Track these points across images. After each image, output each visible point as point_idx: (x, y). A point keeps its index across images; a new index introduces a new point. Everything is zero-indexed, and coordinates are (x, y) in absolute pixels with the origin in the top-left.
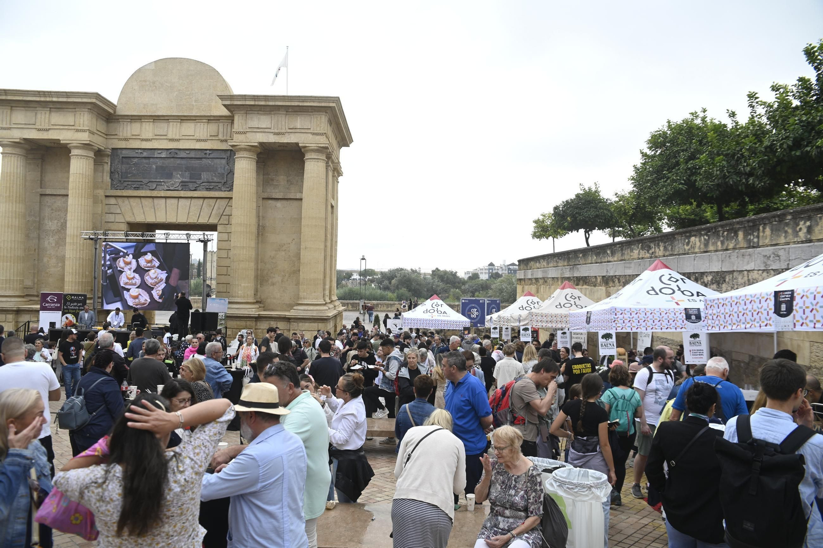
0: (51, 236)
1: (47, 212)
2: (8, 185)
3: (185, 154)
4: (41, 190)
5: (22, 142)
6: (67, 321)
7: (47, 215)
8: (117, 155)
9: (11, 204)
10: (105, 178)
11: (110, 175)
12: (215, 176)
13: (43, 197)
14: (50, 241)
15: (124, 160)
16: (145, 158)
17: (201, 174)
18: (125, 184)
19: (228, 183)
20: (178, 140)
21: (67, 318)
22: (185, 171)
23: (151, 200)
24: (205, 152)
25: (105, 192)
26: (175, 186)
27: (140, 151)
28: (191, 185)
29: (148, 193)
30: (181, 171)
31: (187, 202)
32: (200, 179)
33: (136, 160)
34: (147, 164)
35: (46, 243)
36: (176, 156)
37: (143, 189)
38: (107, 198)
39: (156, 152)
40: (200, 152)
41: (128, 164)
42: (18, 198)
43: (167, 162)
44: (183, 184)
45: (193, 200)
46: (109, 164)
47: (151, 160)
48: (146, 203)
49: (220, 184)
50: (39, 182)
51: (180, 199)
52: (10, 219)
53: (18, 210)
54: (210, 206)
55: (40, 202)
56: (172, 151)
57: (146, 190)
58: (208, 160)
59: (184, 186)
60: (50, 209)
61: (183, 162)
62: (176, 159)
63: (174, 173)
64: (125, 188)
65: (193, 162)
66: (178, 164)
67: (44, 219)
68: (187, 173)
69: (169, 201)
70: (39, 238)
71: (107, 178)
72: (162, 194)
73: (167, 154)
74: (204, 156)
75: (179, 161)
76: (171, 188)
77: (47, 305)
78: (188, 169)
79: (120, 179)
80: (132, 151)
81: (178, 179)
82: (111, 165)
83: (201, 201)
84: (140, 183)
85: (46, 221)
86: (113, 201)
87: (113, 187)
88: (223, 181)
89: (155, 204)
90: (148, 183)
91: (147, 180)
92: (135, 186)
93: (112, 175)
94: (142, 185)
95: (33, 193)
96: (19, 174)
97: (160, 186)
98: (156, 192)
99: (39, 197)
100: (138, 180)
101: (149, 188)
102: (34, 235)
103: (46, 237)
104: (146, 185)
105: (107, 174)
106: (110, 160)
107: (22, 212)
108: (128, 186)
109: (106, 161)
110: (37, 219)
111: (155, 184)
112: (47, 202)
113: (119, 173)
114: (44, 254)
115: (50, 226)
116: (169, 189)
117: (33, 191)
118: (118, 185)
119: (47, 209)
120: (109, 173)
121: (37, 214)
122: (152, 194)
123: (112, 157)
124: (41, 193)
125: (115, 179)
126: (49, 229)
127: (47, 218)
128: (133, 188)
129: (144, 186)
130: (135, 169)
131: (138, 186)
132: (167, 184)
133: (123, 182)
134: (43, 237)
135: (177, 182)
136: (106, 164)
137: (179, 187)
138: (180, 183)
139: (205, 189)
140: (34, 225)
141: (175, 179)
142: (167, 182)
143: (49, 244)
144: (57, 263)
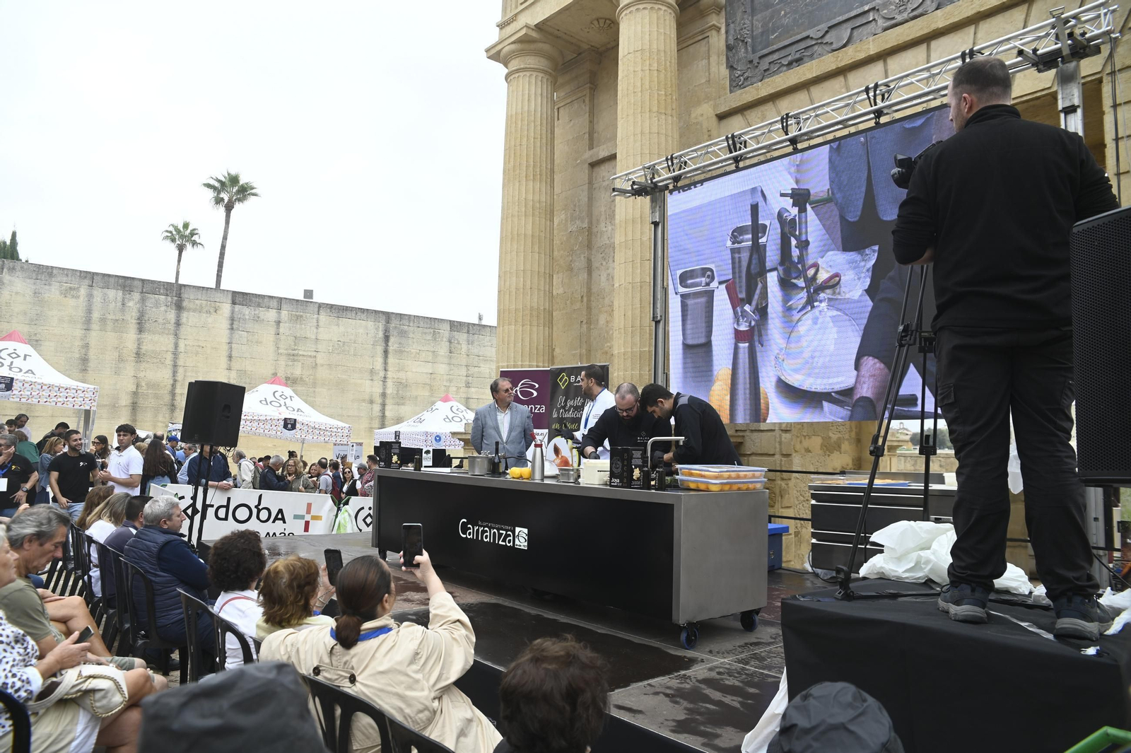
1: (602, 202)
2: (513, 143)
4: (591, 152)
5: (534, 34)
7: (603, 209)
10: (713, 69)
11: (728, 59)
13: (596, 169)
18: (765, 64)
21: (557, 451)
23: (836, 83)
25: (715, 107)
26: (910, 7)
29: (828, 62)
31: (962, 41)
35: (603, 278)
37: (811, 57)
38: (725, 122)
41: (769, 6)
42: (531, 169)
46: (723, 30)
50: (587, 136)
51: (934, 44)
52: (516, 221)
55: (590, 183)
57: (820, 56)
64: (767, 73)
67: (597, 221)
70: (589, 268)
71: (721, 70)
72: (873, 46)
76: (900, 18)
79: (751, 56)
82: (727, 32)
83: (1018, 15)
84: (803, 45)
85: (603, 225)
86: (737, 124)
90: (827, 32)
91: (824, 27)
92: (790, 58)
93: (730, 54)
94: (810, 49)
95: (578, 164)
96: (533, 113)
97: (865, 27)
98: (851, 50)
99: (587, 171)
100: (799, 37)
101: (828, 48)
102: (580, 263)
103: (602, 264)
104: (820, 41)
105: (721, 57)
106: (724, 20)
107: (540, 202)
108: (772, 65)
109: (714, 22)
110: (585, 225)
111: (846, 29)
112: (603, 177)
113: (746, 43)
114: (600, 306)
115: (610, 236)
116: (893, 22)
117: (576, 160)
118: (746, 75)
119: (603, 196)
120: (725, 53)
121: (584, 214)
122: (841, 60)
123: (728, 9)
124: (590, 161)
125: (738, 61)
126: (608, 242)
127: (603, 217)
128: (785, 68)
129: (816, 48)
130: (788, 10)
131: (798, 56)
132: (885, 11)
133: (758, 60)
134: (597, 265)
136: (715, 32)
137: (928, 2)
140: (581, 239)
142: (884, 4)
143: (608, 280)
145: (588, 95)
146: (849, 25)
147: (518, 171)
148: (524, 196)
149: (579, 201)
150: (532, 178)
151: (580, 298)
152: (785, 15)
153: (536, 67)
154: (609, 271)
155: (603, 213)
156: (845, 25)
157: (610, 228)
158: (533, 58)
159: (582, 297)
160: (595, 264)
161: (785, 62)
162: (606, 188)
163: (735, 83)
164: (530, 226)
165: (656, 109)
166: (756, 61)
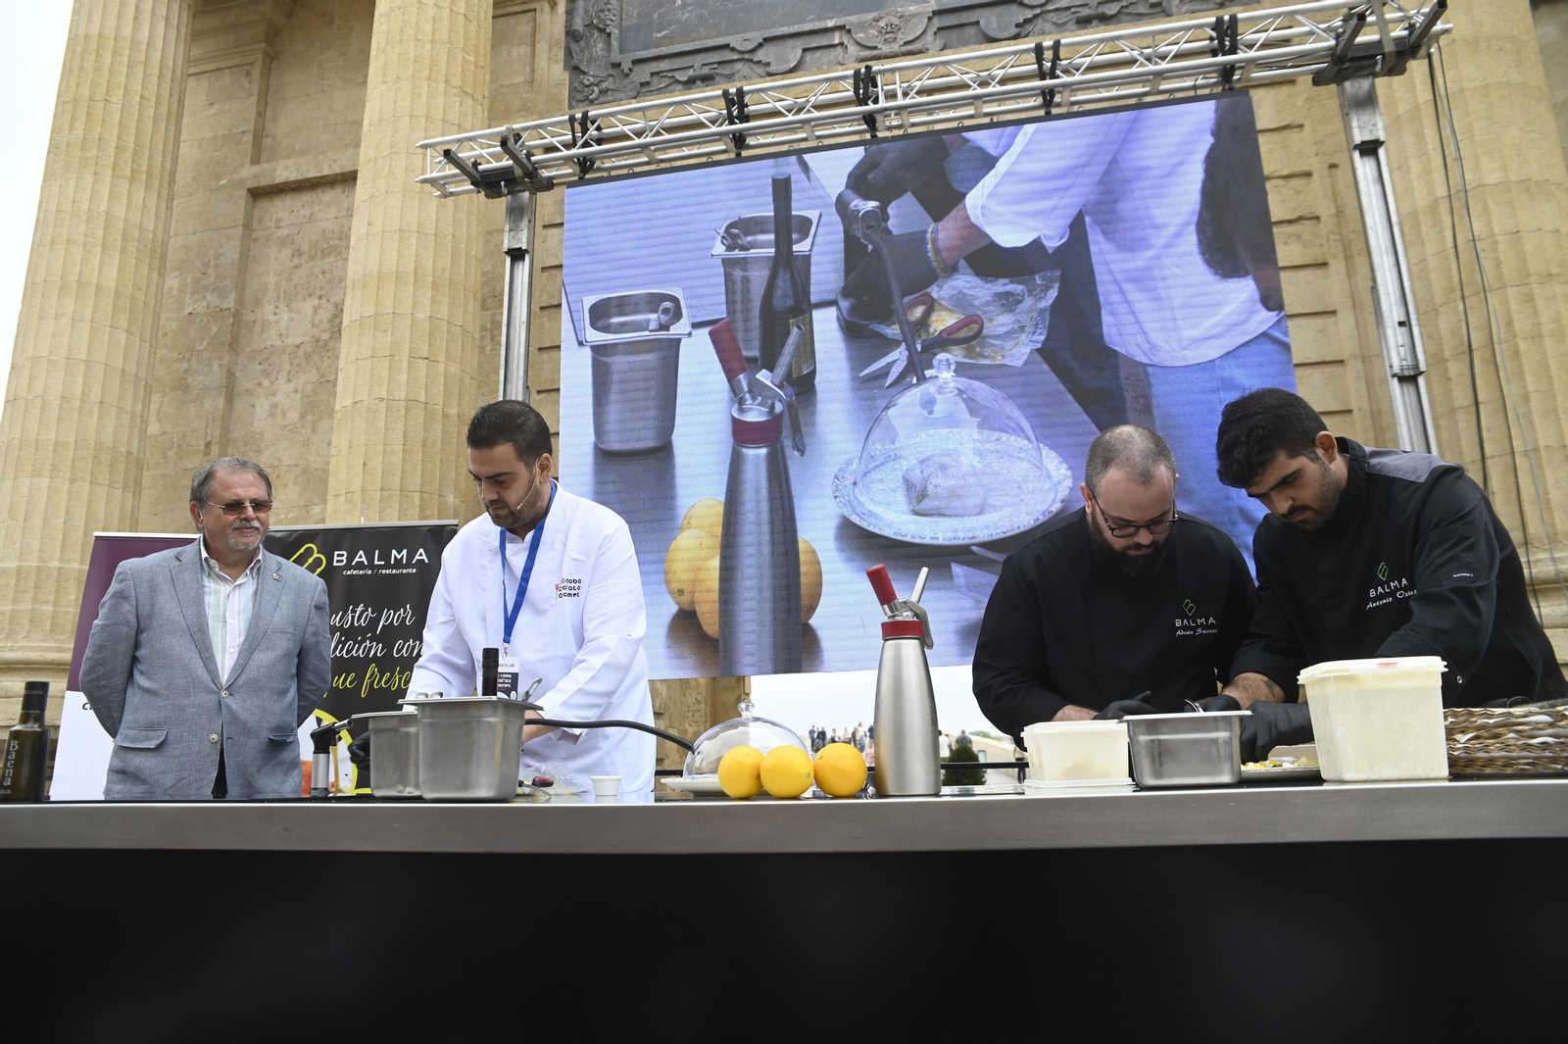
0: (282, 378)
1: (273, 266)
2: (85, 92)
4: (256, 169)
7: (272, 279)
9: (89, 180)
10: (542, 63)
11: (569, 53)
13: (264, 204)
14: (280, 398)
18: (643, 73)
26: (902, 37)
28: (992, 20)
35: (261, 410)
37: (730, 79)
42: (128, 156)
44: (952, 20)
46: (562, 7)
50: (249, 137)
52: (78, 252)
53: (120, 211)
55: (248, 226)
59: (957, 27)
60: (287, 251)
64: (643, 90)
67: (258, 301)
70: (230, 390)
71: (554, 72)
76: (886, 49)
79: (616, 57)
82: (570, 12)
84: (716, 57)
85: (267, 311)
90: (760, 45)
91: (756, 37)
92: (691, 72)
93: (574, 47)
94: (728, 66)
95: (220, 188)
96: (144, 47)
97: (825, 51)
99: (242, 203)
100: (710, 43)
101: (760, 70)
102: (211, 375)
103: (260, 384)
104: (747, 56)
105: (555, 50)
107: (141, 228)
108: (656, 79)
110: (229, 303)
111: (794, 47)
112: (278, 220)
113: (609, 35)
115: (283, 331)
116: (874, 52)
117: (218, 178)
118: (604, 85)
119: (273, 255)
120: (563, 44)
121: (228, 282)
124: (252, 184)
125: (590, 60)
126: (279, 342)
127: (271, 294)
128: (680, 87)
129: (739, 66)
130: (688, 0)
131: (706, 71)
132: (862, 35)
133: (630, 65)
134: (249, 385)
135: (913, 16)
136: (547, 7)
137: (929, 37)
138: (930, 19)
139: (1074, 27)
140: (214, 329)
141: (903, 6)
142: (862, 26)
143: (272, 415)
144: (302, 503)
145: (259, 65)
146: (800, 43)
147: (93, 153)
148: (104, 206)
149: (217, 256)
150: (128, 173)
151: (202, 447)
152: (684, 6)
154: (275, 400)
155: (271, 287)
156: (791, 42)
157: (286, 317)
159: (208, 445)
160: (243, 384)
161: (683, 77)
162: (283, 242)
163: (579, 97)
164: (112, 272)
165: (456, 81)
166: (626, 66)
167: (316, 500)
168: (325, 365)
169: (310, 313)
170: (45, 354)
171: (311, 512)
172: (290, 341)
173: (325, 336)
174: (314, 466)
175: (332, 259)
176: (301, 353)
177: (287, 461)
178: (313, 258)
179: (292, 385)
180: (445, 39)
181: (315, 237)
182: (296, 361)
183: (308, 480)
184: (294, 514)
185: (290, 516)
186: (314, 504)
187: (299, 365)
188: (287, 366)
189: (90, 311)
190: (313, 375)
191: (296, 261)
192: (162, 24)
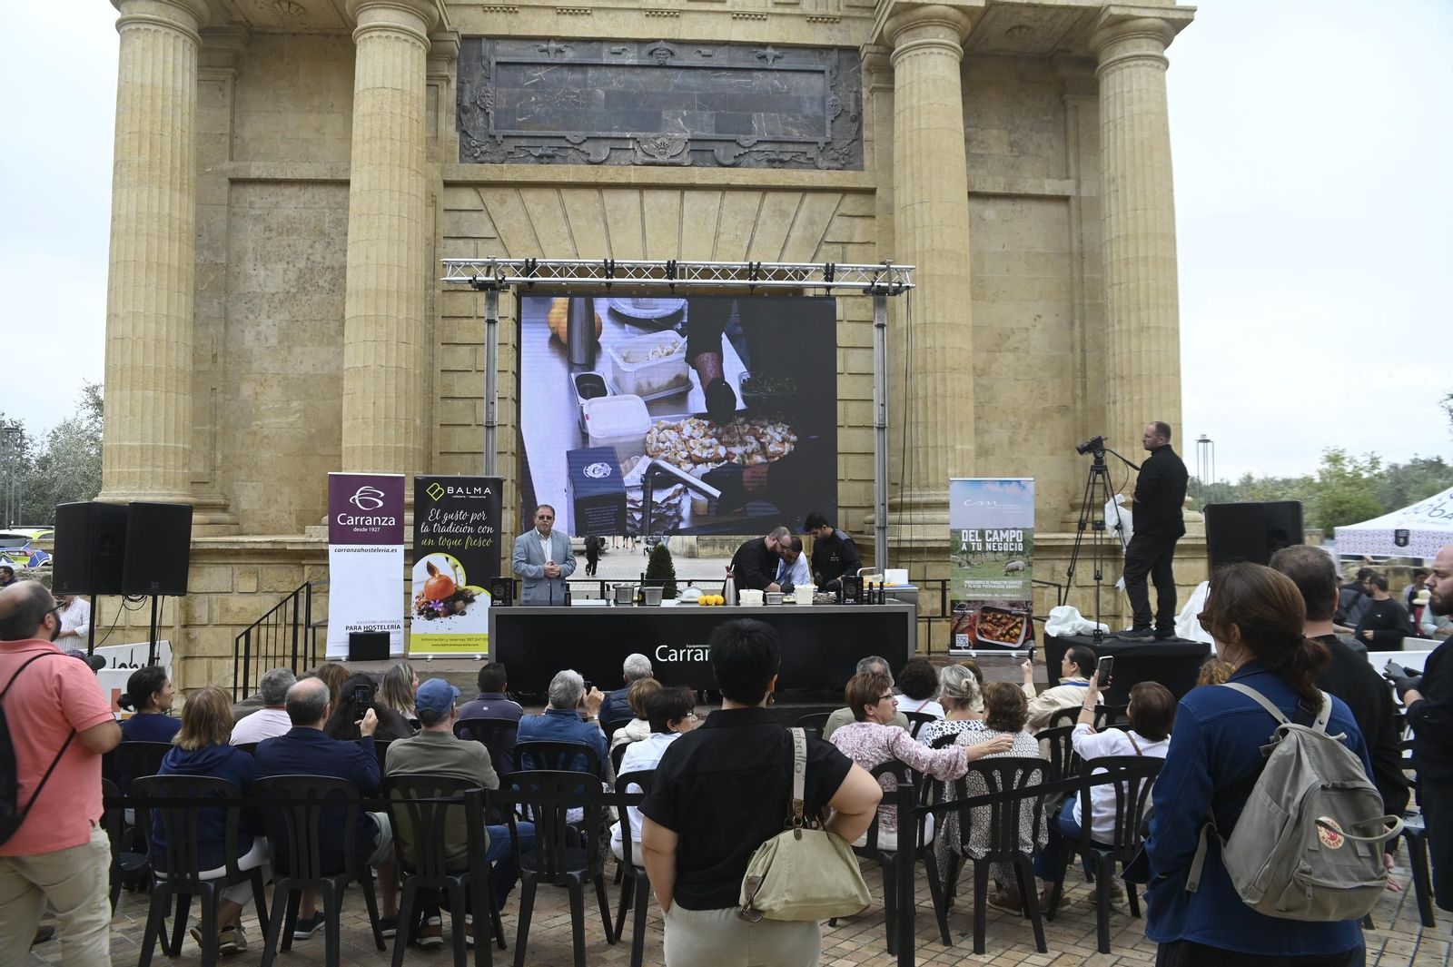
0: (263, 315)
1: (250, 236)
2: (147, 128)
3: (698, 56)
4: (233, 165)
6: (434, 581)
7: (250, 245)
8: (481, 58)
10: (442, 126)
11: (459, 120)
12: (795, 126)
13: (239, 189)
14: (262, 328)
15: (503, 72)
16: (571, 66)
17: (749, 119)
18: (509, 145)
19: (837, 145)
20: (674, 14)
21: (431, 569)
22: (701, 108)
23: (592, 195)
24: (762, 52)
25: (443, 171)
26: (670, 153)
27: (553, 45)
28: (721, 151)
29: (588, 174)
30: (687, 108)
31: (711, 201)
32: (749, 131)
33: (540, 74)
34: (577, 84)
35: (249, 335)
36: (669, 62)
37: (565, 160)
38: (451, 191)
39: (606, 49)
40: (741, 53)
41: (515, 85)
43: (641, 78)
44: (698, 146)
45: (730, 196)
46: (454, 85)
47: (591, 72)
48: (577, 206)
49: (814, 147)
50: (226, 139)
51: (687, 194)
53: (176, 213)
54: (784, 214)
55: (229, 206)
56: (658, 45)
57: (574, 162)
58: (771, 76)
59: (701, 151)
60: (260, 227)
61: (692, 80)
62: (669, 72)
63: (666, 115)
64: (509, 157)
65: (725, 79)
66: (677, 87)
67: (240, 259)
68: (706, 114)
69: (650, 197)
70: (226, 320)
71: (449, 130)
72: (634, 175)
73: (640, 57)
74: (758, 64)
75: (679, 78)
76: (660, 159)
77: (351, 521)
78: (707, 102)
79: (492, 131)
80: (528, 44)
81: (678, 131)
82: (460, 90)
83: (755, 198)
84: (556, 143)
85: (249, 266)
86: (467, 199)
87: (467, 154)
88: (821, 140)
89: (608, 208)
90: (585, 141)
91: (582, 134)
92: (540, 151)
93: (463, 116)
94: (565, 150)
95: (206, 174)
96: (180, 93)
97: (624, 152)
98: (612, 170)
99: (225, 187)
100: (553, 133)
101: (584, 157)
102: (212, 309)
103: (247, 317)
104: (576, 147)
105: (449, 115)
106: (455, 74)
107: (187, 223)
108: (518, 151)
109: (446, 73)
110: (221, 259)
111: (605, 146)
112: (251, 203)
113: (488, 114)
114: (242, 372)
115: (262, 282)
116: (653, 160)
117: (204, 166)
119: (250, 228)
120: (455, 111)
121: (218, 244)
122: (601, 176)
123: (462, 64)
124: (234, 176)
125: (474, 128)
126: (259, 290)
127: (250, 255)
128: (533, 159)
129: (570, 151)
130: (540, 99)
131: (550, 152)
132: (646, 146)
133: (501, 138)
134: (239, 317)
135: (677, 139)
136: (445, 83)
137: (685, 155)
138: (686, 143)
139: (766, 164)
140: (212, 277)
141: (671, 132)
142: (646, 140)
143: (258, 339)
144: (284, 399)
145: (229, 83)
146: (609, 144)
147: (157, 172)
148: (167, 210)
149: (210, 225)
151: (210, 357)
152: (536, 103)
153: (186, 28)
154: (260, 329)
155: (250, 250)
156: (604, 142)
157: (263, 273)
158: (180, 11)
159: (215, 356)
160: (235, 316)
161: (537, 153)
162: (257, 219)
163: (468, 153)
164: (175, 255)
165: (414, 167)
166: (499, 139)
167: (294, 397)
168: (295, 309)
169: (281, 273)
170: (142, 310)
171: (291, 405)
172: (267, 290)
173: (293, 290)
174: (292, 375)
175: (295, 237)
176: (276, 299)
177: (271, 370)
178: (281, 234)
179: (271, 321)
180: (407, 138)
181: (281, 220)
182: (273, 305)
183: (288, 384)
184: (280, 406)
185: (276, 406)
186: (293, 400)
187: (275, 308)
188: (267, 307)
189: (166, 282)
190: (286, 316)
191: (268, 234)
192: (188, 75)
